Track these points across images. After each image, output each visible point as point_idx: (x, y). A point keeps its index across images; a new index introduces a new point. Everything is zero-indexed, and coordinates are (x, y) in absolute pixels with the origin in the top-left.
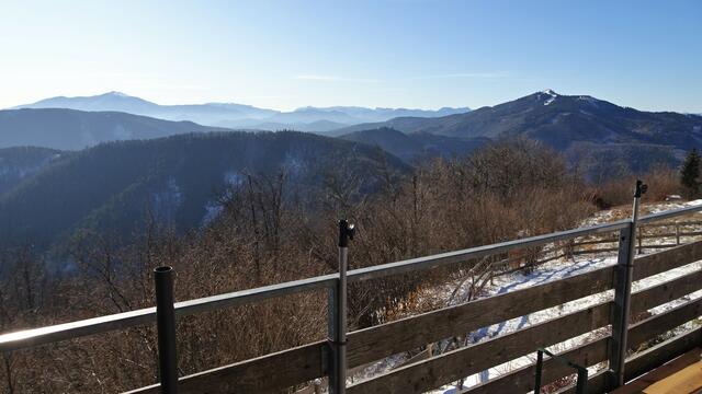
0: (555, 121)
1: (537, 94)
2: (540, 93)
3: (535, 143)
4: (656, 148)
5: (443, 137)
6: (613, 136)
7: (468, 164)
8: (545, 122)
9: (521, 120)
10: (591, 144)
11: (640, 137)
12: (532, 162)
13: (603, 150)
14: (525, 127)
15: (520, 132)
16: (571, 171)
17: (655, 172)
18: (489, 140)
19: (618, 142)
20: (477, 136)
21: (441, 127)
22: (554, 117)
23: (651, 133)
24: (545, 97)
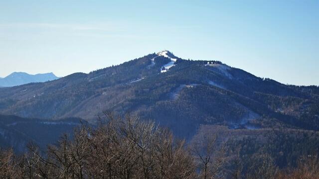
0: (176, 96)
1: (151, 56)
2: (154, 55)
3: (150, 128)
4: (305, 135)
5: (16, 118)
6: (253, 118)
7: (54, 161)
8: (163, 96)
9: (128, 94)
10: (224, 128)
11: (286, 120)
12: (146, 157)
13: (241, 138)
14: (134, 105)
15: (128, 112)
16: (200, 168)
17: (306, 167)
18: (84, 123)
19: (259, 126)
20: (67, 115)
21: (11, 102)
22: (173, 90)
23: (298, 115)
24: (161, 61)
